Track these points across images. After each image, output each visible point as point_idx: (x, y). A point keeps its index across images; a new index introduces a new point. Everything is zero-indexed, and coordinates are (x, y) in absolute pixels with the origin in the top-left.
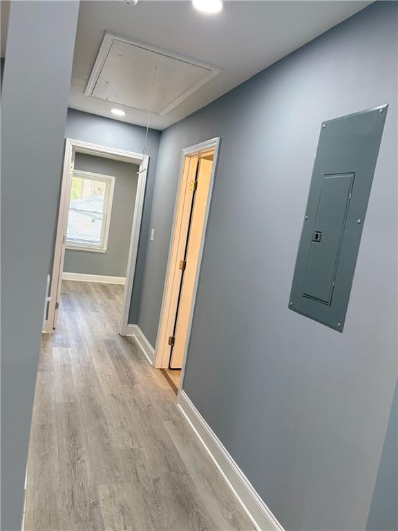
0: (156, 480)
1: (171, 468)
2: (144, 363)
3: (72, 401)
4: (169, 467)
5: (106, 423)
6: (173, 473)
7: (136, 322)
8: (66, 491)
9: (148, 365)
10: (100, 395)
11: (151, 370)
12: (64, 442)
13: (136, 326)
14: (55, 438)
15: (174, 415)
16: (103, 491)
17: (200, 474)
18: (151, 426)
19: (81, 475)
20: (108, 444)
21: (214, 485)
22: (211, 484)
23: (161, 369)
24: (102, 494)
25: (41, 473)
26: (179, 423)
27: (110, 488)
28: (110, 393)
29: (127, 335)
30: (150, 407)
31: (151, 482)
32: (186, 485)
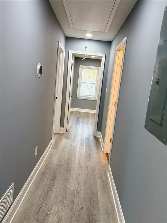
0: (81, 209)
1: (91, 204)
2: (99, 149)
3: (60, 164)
4: (90, 203)
5: (70, 176)
6: (91, 207)
7: (100, 131)
8: (39, 205)
9: (101, 151)
10: (73, 162)
11: (101, 153)
12: (49, 181)
13: (100, 132)
14: (46, 179)
15: (104, 177)
16: (55, 209)
17: (105, 211)
18: (90, 180)
19: (49, 198)
20: (67, 186)
21: (110, 218)
22: (108, 217)
23: (106, 153)
24: (53, 210)
25: (33, 194)
26: (105, 181)
27: (58, 208)
28: (79, 162)
29: (97, 136)
30: (94, 171)
31: (78, 210)
32: (95, 215)
